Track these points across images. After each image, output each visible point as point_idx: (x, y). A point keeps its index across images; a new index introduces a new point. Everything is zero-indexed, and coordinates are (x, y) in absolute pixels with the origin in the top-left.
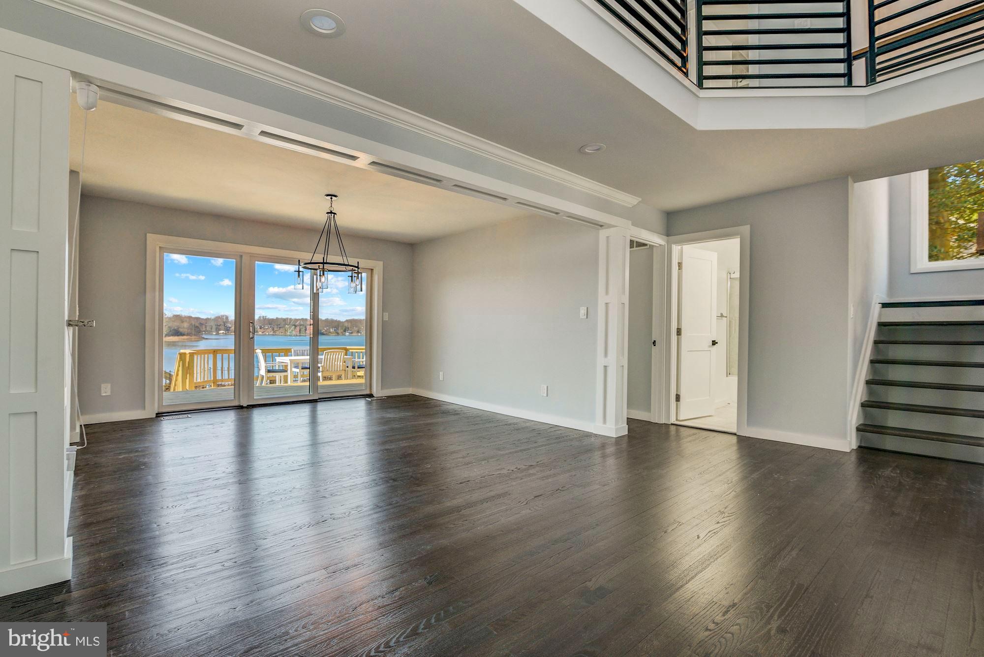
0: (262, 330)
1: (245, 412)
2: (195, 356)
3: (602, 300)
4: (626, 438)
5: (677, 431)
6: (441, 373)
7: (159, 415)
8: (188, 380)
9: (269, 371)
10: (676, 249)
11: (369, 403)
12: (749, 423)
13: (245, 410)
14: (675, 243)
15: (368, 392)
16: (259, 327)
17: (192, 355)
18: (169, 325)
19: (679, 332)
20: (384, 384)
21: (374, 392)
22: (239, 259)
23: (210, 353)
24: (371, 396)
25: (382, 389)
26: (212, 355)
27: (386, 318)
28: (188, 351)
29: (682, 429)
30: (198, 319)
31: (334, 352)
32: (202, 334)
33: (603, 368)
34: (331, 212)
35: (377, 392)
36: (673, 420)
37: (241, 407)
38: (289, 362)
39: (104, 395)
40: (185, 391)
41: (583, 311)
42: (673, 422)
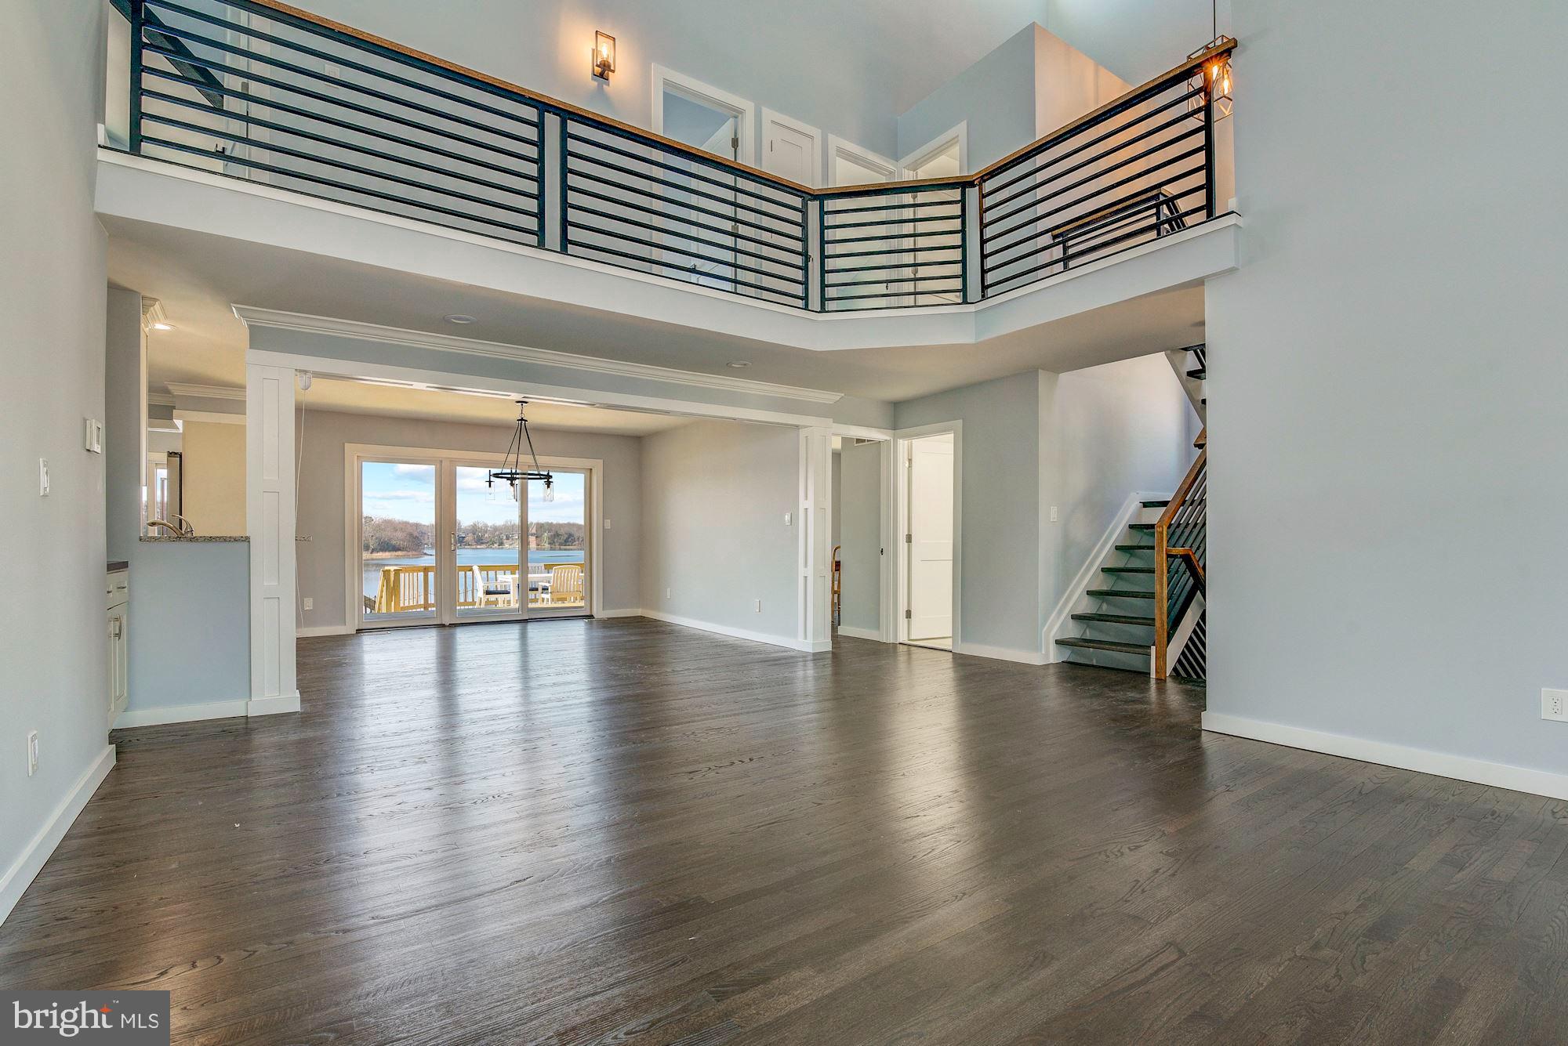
0: (510, 542)
1: (446, 631)
2: (402, 575)
3: (803, 504)
4: (830, 655)
5: (909, 654)
6: (669, 590)
7: (359, 631)
8: (393, 603)
9: (488, 593)
10: (903, 444)
11: (591, 623)
12: (964, 639)
13: (447, 628)
14: (904, 437)
15: (588, 614)
16: (505, 537)
17: (397, 572)
18: (377, 535)
19: (909, 539)
20: (605, 605)
21: (595, 613)
22: (438, 466)
23: (419, 571)
24: (591, 617)
25: (603, 610)
26: (422, 573)
27: (608, 525)
28: (392, 568)
29: (913, 648)
30: (417, 525)
31: (563, 568)
32: (424, 549)
33: (803, 578)
34: (522, 419)
35: (599, 613)
36: (903, 638)
37: (443, 626)
38: (511, 581)
39: (307, 608)
40: (388, 614)
41: (787, 517)
42: (901, 642)
